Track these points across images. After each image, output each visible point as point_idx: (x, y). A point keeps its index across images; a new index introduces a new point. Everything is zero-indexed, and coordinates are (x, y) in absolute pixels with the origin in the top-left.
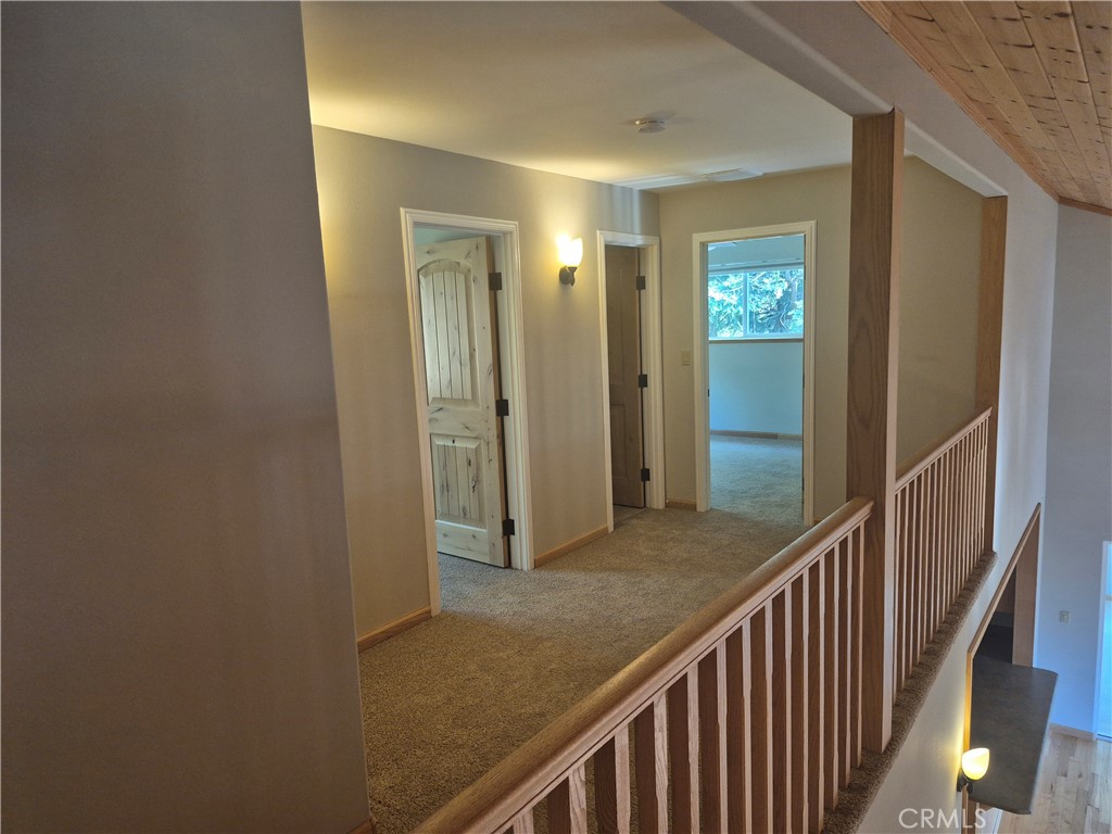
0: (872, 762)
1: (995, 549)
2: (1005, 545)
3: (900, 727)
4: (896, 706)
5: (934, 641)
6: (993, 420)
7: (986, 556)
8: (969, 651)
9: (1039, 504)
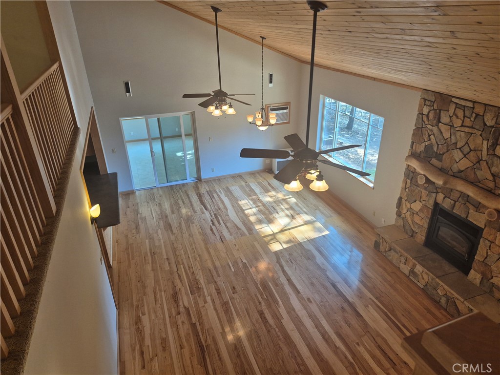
0: (51, 221)
1: (79, 126)
2: (83, 124)
3: (59, 204)
4: (55, 197)
5: (64, 168)
6: (61, 66)
7: (76, 130)
8: (80, 169)
9: (92, 107)
